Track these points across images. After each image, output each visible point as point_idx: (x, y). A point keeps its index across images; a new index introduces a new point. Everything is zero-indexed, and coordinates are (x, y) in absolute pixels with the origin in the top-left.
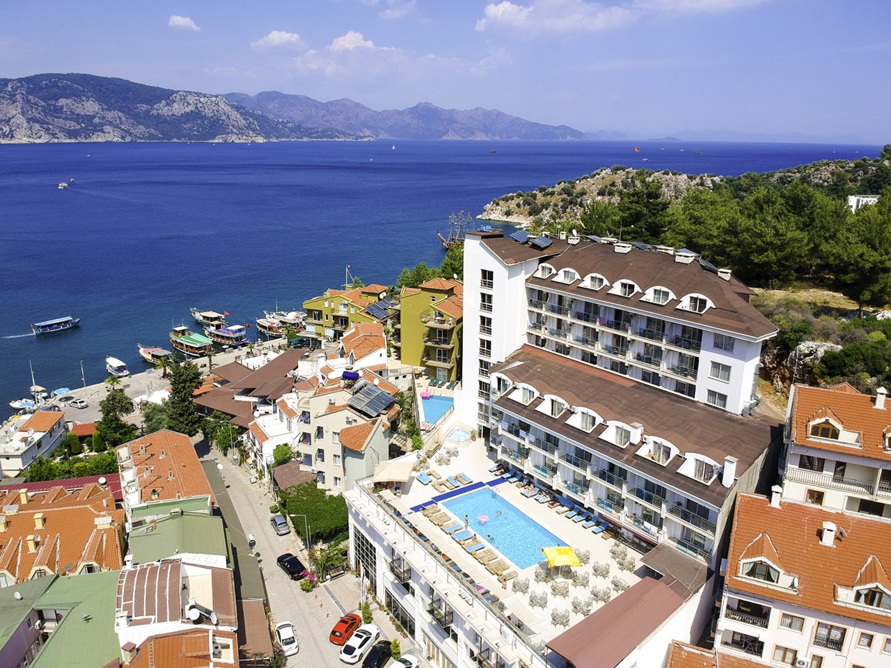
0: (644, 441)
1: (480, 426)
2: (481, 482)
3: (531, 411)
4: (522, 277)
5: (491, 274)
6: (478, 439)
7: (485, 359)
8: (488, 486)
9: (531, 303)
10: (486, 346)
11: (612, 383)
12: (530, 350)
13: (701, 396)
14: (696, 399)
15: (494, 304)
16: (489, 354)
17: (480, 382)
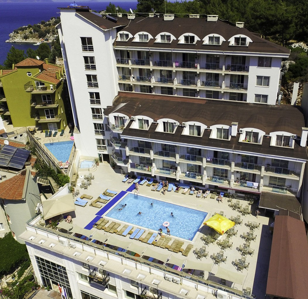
0: (240, 132)
1: (100, 155)
2: (122, 191)
3: (152, 133)
4: (111, 41)
5: (90, 40)
6: (100, 164)
7: (96, 106)
8: (128, 192)
9: (118, 61)
10: (95, 97)
11: (193, 104)
12: (124, 95)
13: (251, 99)
14: (248, 102)
15: (97, 63)
16: (99, 102)
17: (95, 124)
